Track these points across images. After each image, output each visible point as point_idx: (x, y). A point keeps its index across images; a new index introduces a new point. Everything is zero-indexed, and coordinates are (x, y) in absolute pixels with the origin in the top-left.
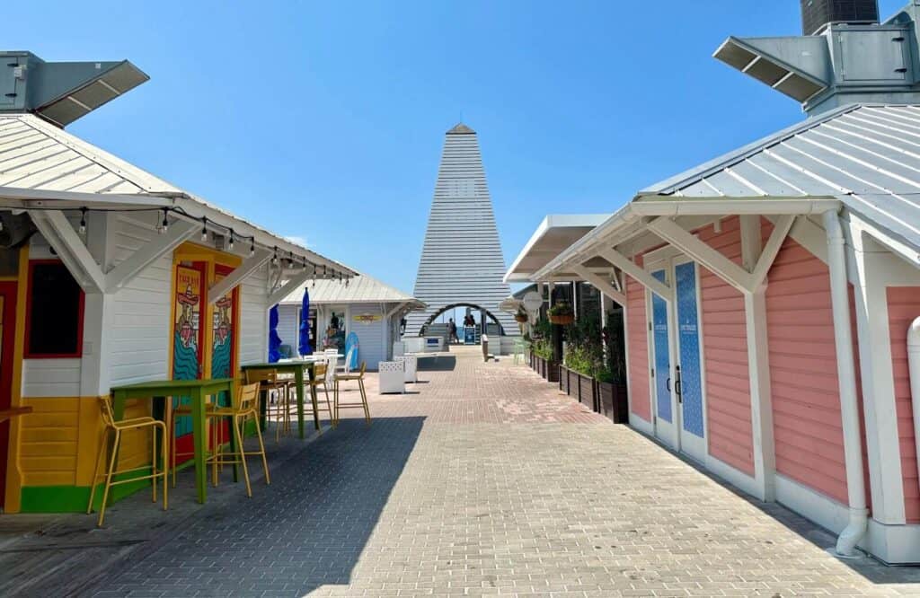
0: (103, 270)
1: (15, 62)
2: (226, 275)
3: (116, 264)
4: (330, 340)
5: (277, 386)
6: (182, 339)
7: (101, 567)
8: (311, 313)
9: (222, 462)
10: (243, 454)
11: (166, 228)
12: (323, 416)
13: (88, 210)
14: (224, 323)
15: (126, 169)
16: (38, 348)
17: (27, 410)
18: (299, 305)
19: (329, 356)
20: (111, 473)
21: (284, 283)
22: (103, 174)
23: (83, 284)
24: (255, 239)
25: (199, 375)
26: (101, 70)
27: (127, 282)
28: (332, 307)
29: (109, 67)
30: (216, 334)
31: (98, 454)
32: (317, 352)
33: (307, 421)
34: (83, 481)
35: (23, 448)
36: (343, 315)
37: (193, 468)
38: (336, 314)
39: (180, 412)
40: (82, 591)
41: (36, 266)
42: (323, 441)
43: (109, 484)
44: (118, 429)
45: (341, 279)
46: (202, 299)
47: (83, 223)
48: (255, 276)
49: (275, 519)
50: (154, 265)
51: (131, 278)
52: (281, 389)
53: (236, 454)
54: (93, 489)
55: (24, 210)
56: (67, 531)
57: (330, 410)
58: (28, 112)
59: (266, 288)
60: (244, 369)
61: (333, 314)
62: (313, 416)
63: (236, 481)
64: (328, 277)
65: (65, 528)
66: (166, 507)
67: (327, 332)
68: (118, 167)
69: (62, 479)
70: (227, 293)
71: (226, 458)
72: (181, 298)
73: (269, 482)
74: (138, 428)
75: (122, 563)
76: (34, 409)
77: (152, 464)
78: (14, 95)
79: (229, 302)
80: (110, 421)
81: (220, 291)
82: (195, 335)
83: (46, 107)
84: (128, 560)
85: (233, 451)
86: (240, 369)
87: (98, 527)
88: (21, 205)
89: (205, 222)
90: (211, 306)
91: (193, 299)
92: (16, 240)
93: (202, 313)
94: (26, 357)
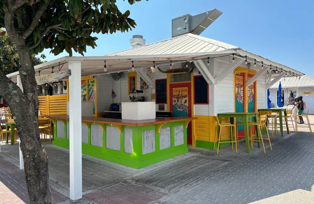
0: (213, 77)
1: (185, 18)
2: (251, 77)
3: (217, 75)
4: (290, 102)
5: (272, 117)
6: (238, 99)
7: (220, 166)
8: (282, 91)
9: (253, 140)
10: (262, 139)
11: (234, 61)
12: (290, 129)
13: (210, 58)
14: (251, 94)
15: (220, 43)
16: (198, 101)
17: (196, 118)
18: (277, 89)
19: (290, 108)
20: (219, 139)
21: (272, 80)
22: (213, 46)
23: (208, 82)
24: (263, 63)
25: (244, 111)
26: (208, 14)
27: (221, 80)
28: (291, 89)
29: (210, 12)
30: (249, 98)
31: (215, 133)
32: (285, 106)
33: (284, 131)
34: (212, 140)
35: (195, 129)
36: (296, 92)
37: (244, 141)
38: (292, 92)
39: (239, 123)
40: (216, 172)
41: (195, 78)
42: (291, 138)
43: (219, 143)
44: (221, 126)
45: (297, 76)
46: (244, 86)
47: (208, 62)
48: (262, 77)
49: (276, 162)
50: (228, 75)
51: (222, 79)
52: (273, 118)
53: (259, 138)
54: (215, 143)
55: (192, 61)
56: (208, 154)
57: (294, 127)
58: (189, 33)
59: (265, 82)
60: (259, 110)
61: (291, 92)
62: (286, 129)
63: (259, 148)
64: (292, 76)
65: (208, 153)
66: (237, 152)
67: (289, 99)
68: (217, 43)
69: (206, 139)
70: (252, 83)
71: (255, 139)
72: (237, 85)
73: (272, 150)
74: (227, 126)
75: (226, 166)
76: (198, 119)
77: (231, 138)
78: (186, 28)
79: (253, 87)
80: (218, 123)
81: (250, 83)
82: (242, 98)
83: (194, 30)
84: (227, 166)
85: (258, 137)
86: (257, 110)
87: (217, 154)
88: (191, 59)
89: (246, 57)
90: (247, 89)
91: (241, 86)
92: (190, 70)
93: (244, 90)
94: (194, 104)
